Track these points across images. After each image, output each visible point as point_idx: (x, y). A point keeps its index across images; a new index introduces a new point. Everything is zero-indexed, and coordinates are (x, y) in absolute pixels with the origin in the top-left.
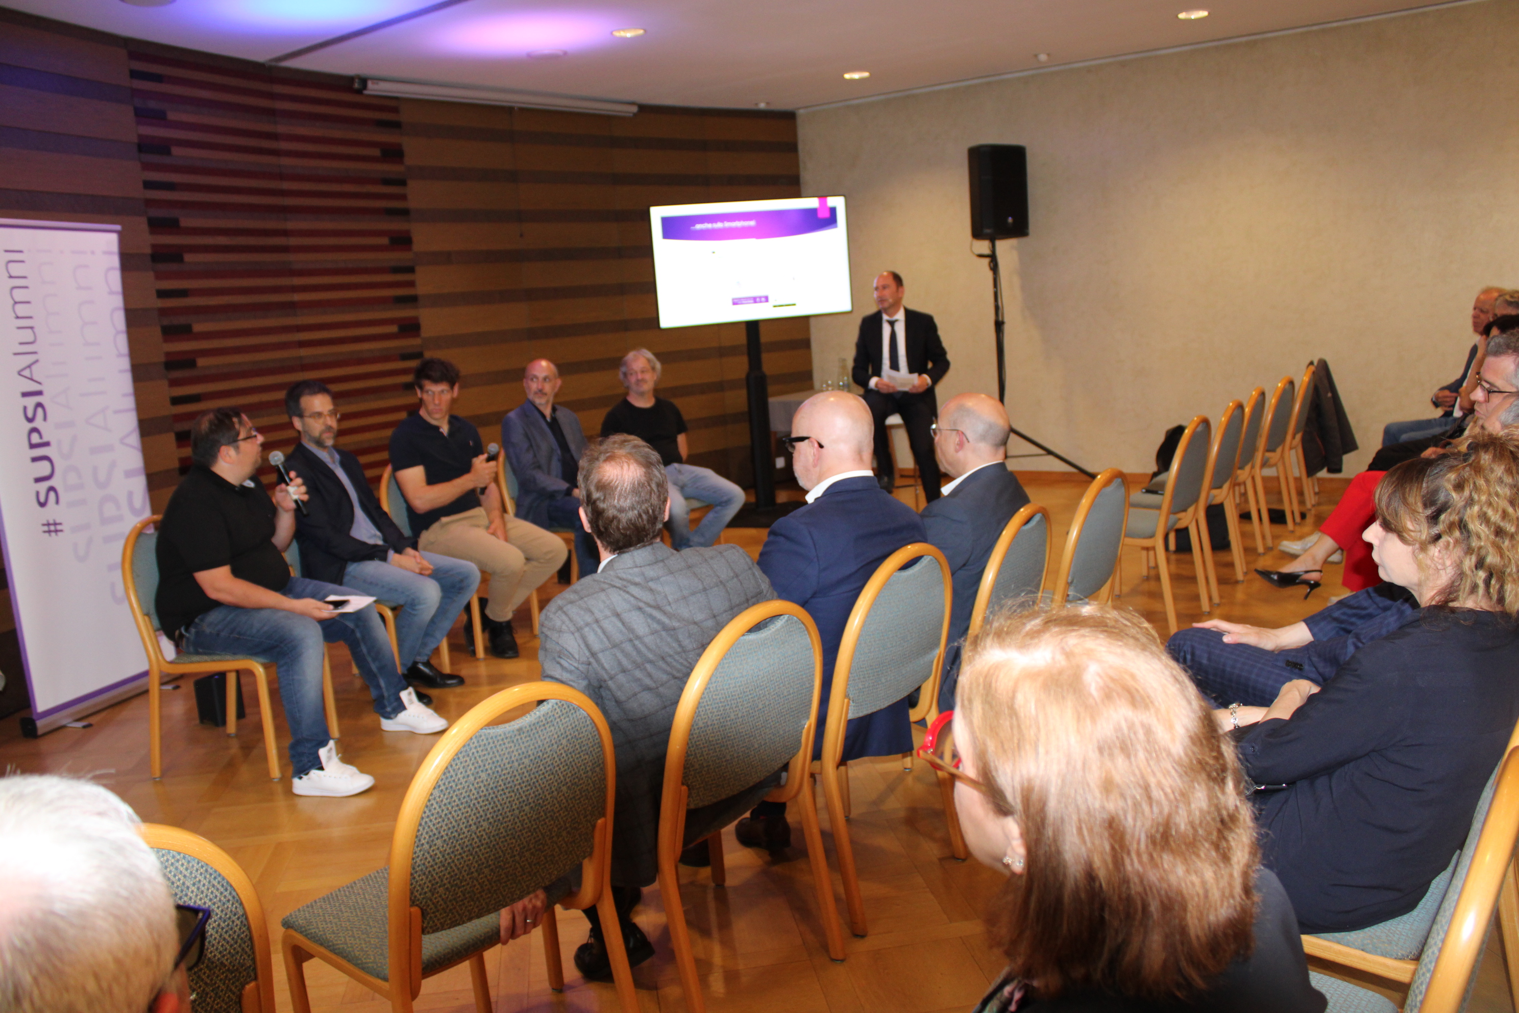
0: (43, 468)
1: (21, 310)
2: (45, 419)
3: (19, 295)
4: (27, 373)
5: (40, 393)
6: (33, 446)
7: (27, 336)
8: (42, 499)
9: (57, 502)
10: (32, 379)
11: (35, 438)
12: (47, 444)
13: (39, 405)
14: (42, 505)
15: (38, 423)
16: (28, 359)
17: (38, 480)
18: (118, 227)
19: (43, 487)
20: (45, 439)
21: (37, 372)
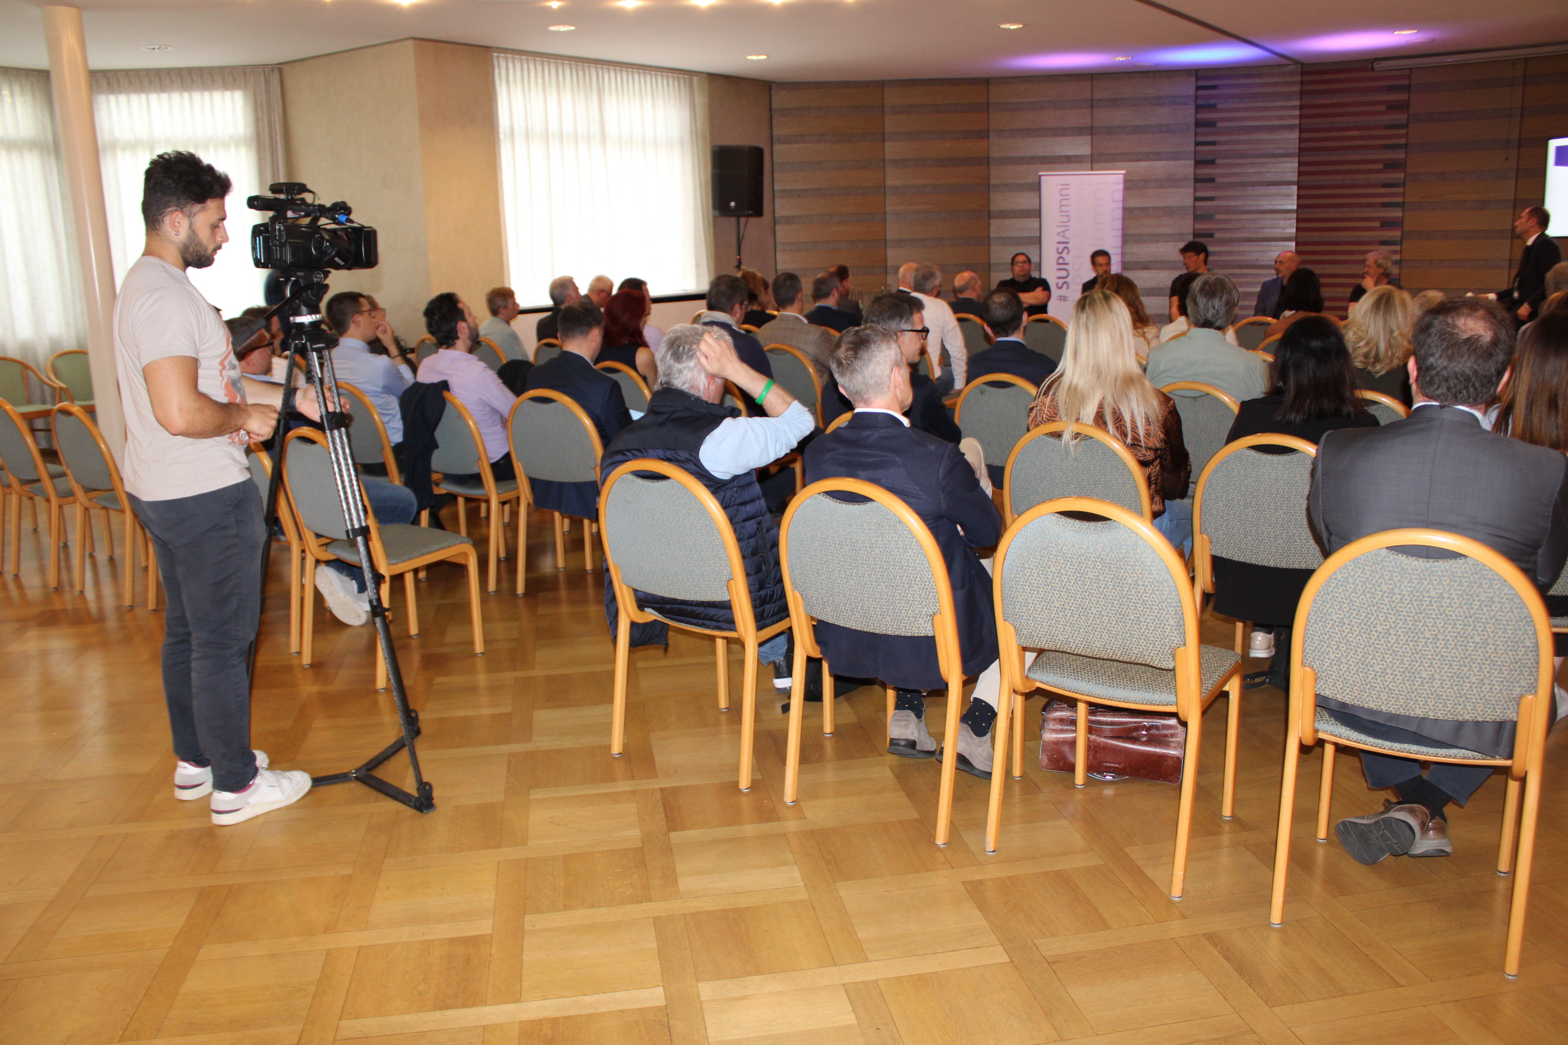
0: (1064, 274)
1: (1064, 209)
2: (1068, 253)
3: (1064, 203)
4: (1062, 234)
5: (1067, 243)
6: (1059, 264)
7: (1066, 219)
8: (1060, 285)
9: (1068, 288)
10: (1063, 237)
11: (1061, 261)
12: (1067, 264)
13: (1065, 248)
14: (1060, 288)
15: (1064, 255)
16: (1063, 229)
17: (1059, 278)
18: (1123, 172)
19: (1061, 281)
20: (1066, 262)
21: (1067, 234)
